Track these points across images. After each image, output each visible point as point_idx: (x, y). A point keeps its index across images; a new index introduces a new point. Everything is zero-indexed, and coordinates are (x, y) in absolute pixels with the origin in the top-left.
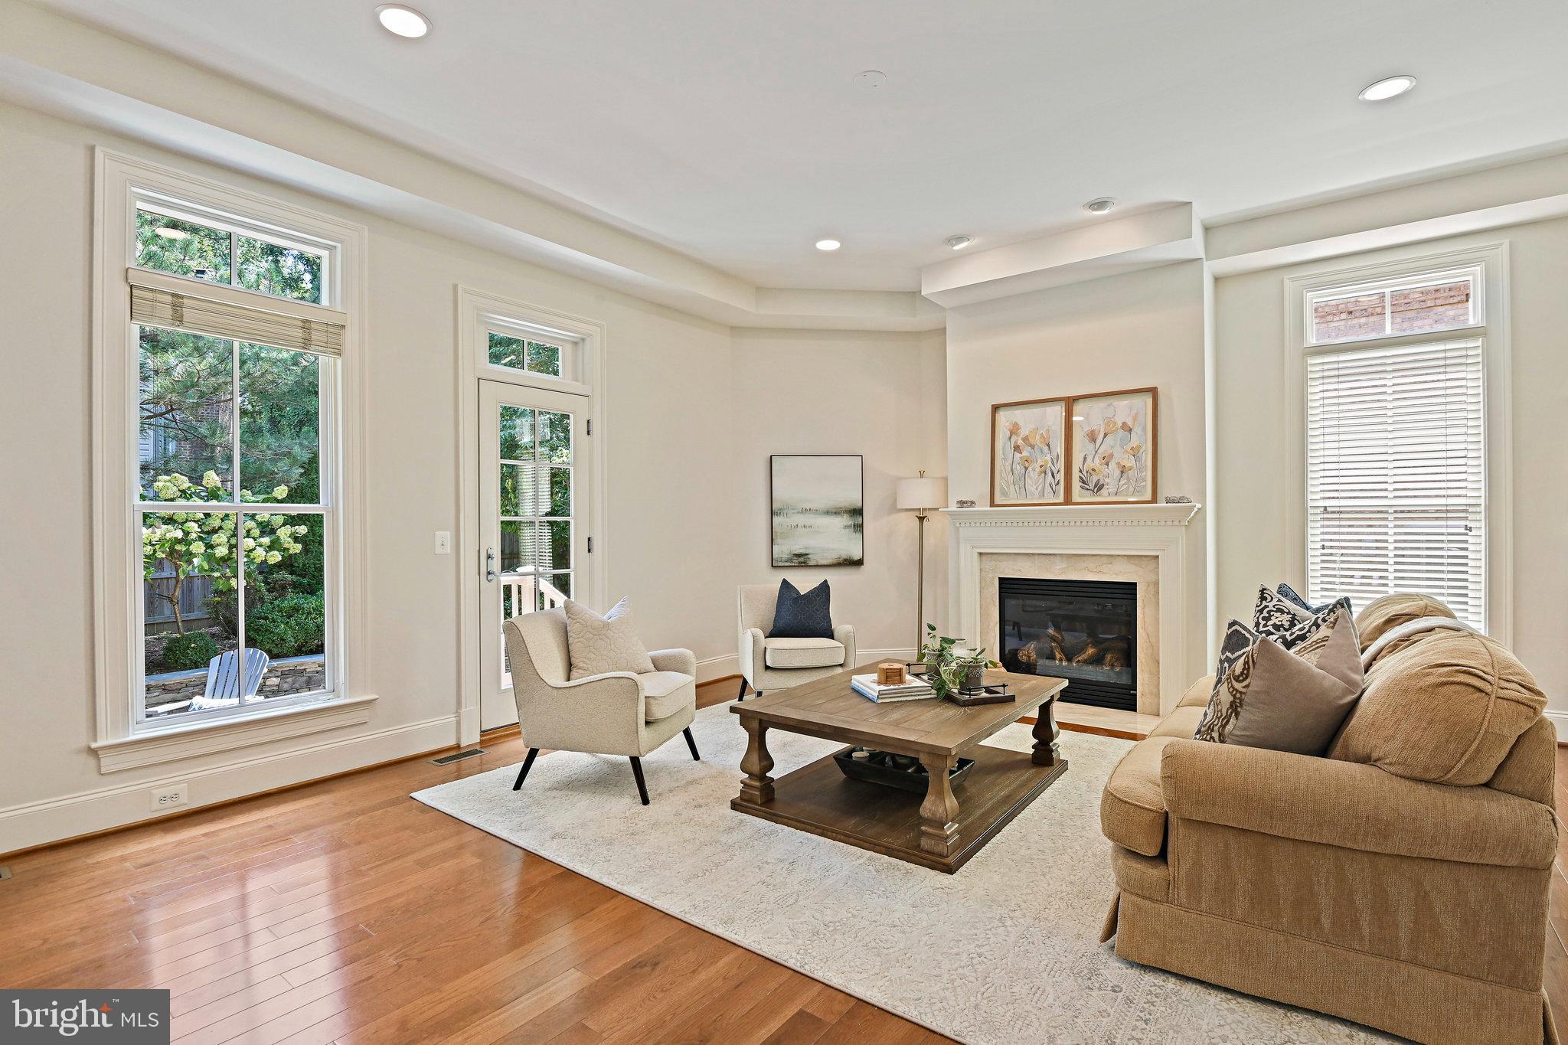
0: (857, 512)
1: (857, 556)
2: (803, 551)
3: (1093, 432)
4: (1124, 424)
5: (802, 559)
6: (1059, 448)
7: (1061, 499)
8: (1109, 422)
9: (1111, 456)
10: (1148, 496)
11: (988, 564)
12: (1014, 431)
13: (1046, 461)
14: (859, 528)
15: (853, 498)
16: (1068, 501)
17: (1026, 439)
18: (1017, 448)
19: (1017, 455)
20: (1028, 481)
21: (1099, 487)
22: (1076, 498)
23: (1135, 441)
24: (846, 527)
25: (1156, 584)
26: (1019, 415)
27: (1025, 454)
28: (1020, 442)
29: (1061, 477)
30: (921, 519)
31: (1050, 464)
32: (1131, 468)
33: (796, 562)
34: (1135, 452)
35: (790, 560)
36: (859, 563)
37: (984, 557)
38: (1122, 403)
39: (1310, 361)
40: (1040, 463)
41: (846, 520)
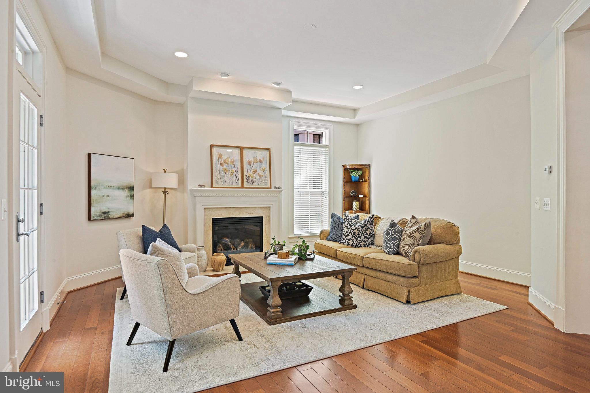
0: (132, 188)
1: (131, 213)
2: (107, 210)
3: (250, 161)
4: (260, 160)
5: (106, 215)
6: (239, 166)
7: (240, 185)
8: (255, 158)
9: (256, 171)
10: (268, 186)
11: (208, 212)
12: (220, 156)
13: (233, 171)
14: (132, 197)
15: (128, 181)
16: (242, 187)
17: (225, 161)
18: (221, 164)
19: (222, 167)
20: (226, 178)
21: (253, 182)
22: (245, 186)
23: (263, 167)
24: (127, 196)
25: (269, 216)
26: (222, 150)
27: (225, 167)
28: (222, 162)
29: (239, 177)
30: (165, 193)
31: (235, 172)
32: (263, 176)
33: (103, 216)
34: (264, 170)
35: (100, 216)
36: (132, 215)
37: (206, 210)
38: (259, 152)
39: (295, 147)
40: (231, 171)
41: (126, 193)
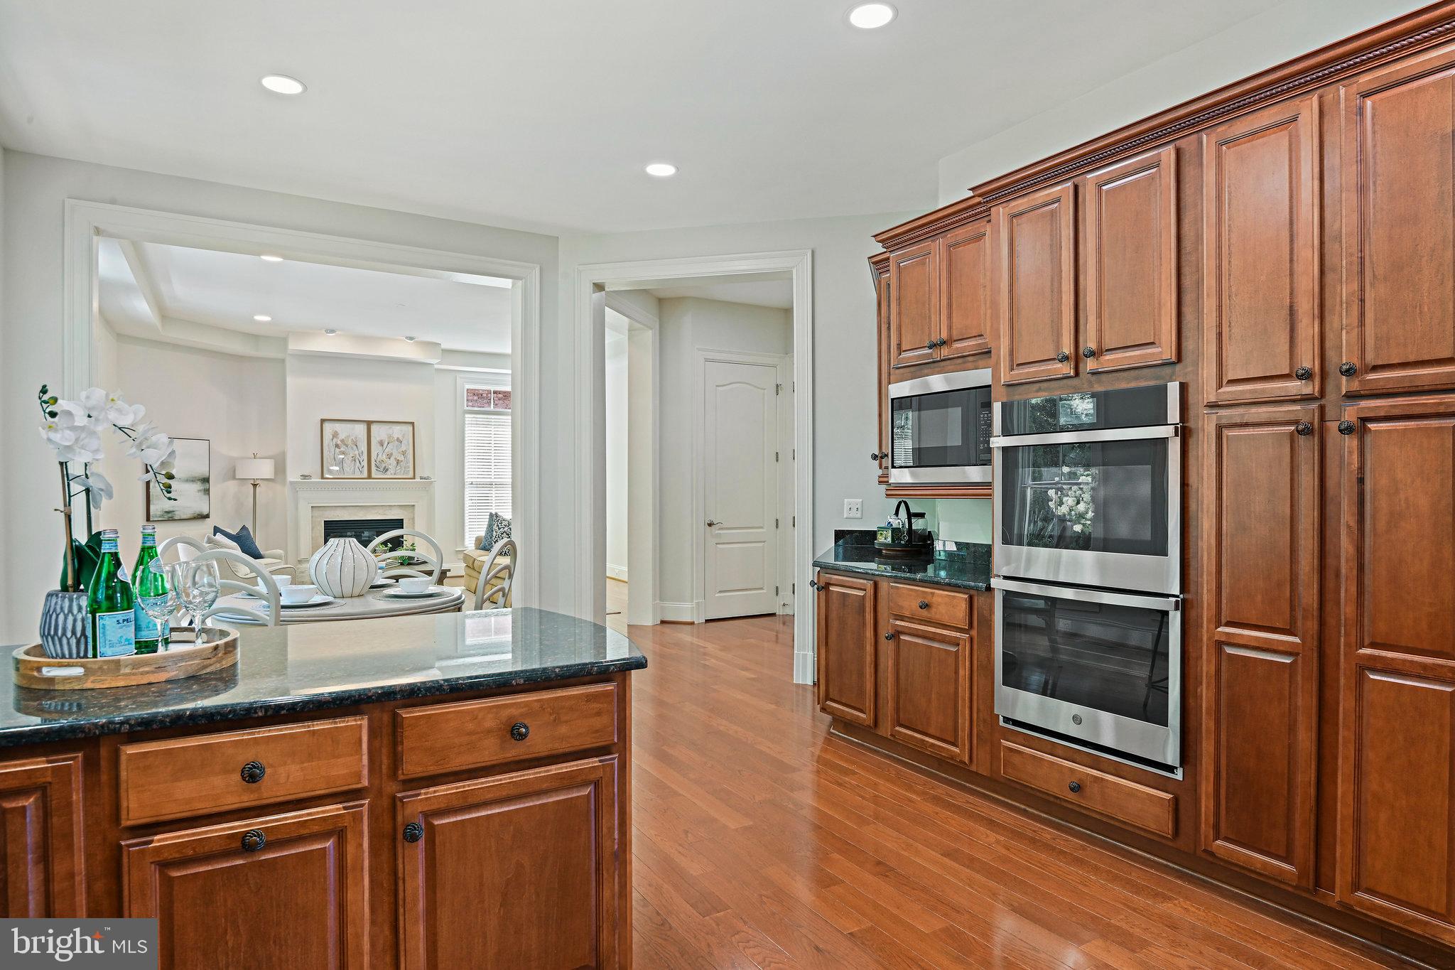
0: (206, 480)
1: (205, 513)
2: (171, 509)
3: (381, 441)
4: (398, 439)
5: (170, 515)
6: (364, 448)
7: (365, 475)
8: (390, 436)
9: (392, 454)
10: (411, 475)
11: (317, 513)
12: (335, 435)
13: (356, 455)
14: (207, 491)
15: (202, 470)
16: (369, 477)
17: (342, 441)
18: (337, 446)
19: (337, 450)
20: (345, 465)
21: (386, 470)
22: (373, 476)
23: (404, 448)
24: (199, 491)
25: (413, 519)
26: (337, 426)
27: (342, 449)
28: (339, 442)
29: (365, 463)
30: (255, 485)
31: (358, 456)
32: (402, 461)
33: (166, 517)
34: (404, 453)
35: (162, 516)
36: (207, 516)
37: (314, 509)
38: (397, 428)
39: (466, 416)
40: (351, 455)
41: (198, 486)
